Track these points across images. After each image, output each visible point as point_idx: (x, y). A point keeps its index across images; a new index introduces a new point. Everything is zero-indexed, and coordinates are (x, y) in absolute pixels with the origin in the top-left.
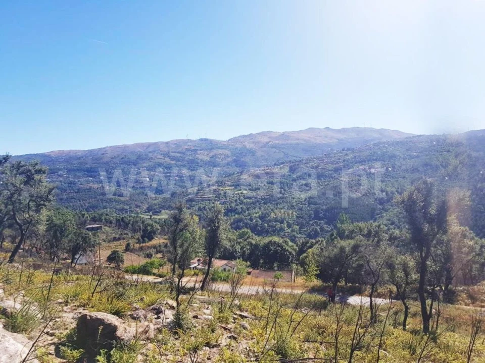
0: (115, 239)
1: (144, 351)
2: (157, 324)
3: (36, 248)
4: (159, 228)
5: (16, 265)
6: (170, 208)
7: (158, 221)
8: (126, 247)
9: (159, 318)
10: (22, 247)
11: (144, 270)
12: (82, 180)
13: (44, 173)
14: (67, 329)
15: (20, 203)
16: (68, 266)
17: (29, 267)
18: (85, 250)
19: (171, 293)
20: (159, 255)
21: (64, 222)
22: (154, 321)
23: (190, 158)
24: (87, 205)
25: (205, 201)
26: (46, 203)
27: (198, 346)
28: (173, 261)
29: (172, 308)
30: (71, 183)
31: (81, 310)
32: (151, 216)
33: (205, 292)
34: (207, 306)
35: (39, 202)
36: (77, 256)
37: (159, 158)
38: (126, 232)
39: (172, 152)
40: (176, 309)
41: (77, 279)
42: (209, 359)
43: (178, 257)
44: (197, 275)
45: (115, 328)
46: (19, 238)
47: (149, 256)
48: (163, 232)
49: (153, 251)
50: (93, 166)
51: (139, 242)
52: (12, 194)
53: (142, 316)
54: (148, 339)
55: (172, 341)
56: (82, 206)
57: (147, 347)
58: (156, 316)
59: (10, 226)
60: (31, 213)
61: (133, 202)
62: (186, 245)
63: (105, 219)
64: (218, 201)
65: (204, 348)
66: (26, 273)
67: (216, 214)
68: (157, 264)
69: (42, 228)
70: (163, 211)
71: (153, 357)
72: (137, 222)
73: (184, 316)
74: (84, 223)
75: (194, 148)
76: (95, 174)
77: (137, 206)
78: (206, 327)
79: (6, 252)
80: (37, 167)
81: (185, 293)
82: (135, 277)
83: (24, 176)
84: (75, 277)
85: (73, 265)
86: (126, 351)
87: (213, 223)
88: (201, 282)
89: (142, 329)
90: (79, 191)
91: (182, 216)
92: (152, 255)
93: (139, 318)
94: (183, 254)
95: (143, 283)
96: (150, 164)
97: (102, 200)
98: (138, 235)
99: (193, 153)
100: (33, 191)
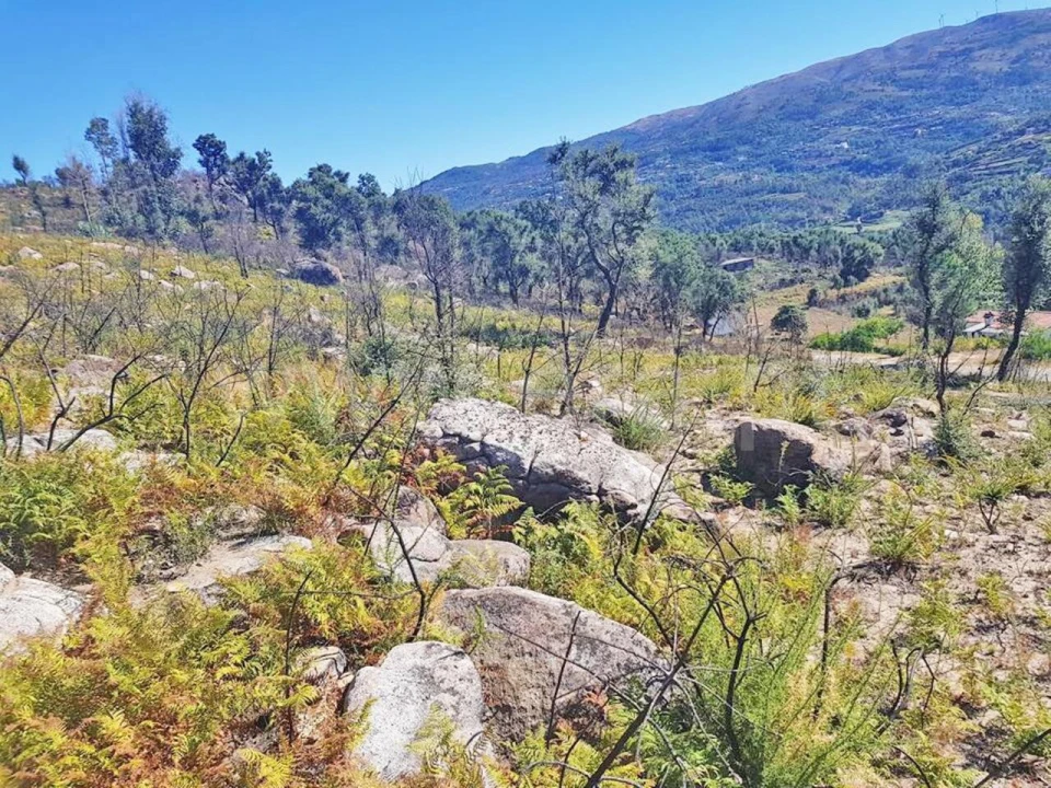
0: (783, 283)
1: (873, 493)
2: (896, 445)
3: (638, 310)
4: (882, 251)
5: (610, 341)
6: (907, 203)
7: (877, 236)
8: (810, 298)
9: (899, 433)
10: (614, 310)
11: (853, 343)
12: (703, 169)
13: (631, 165)
14: (716, 447)
15: (599, 230)
16: (700, 341)
17: (631, 344)
18: (726, 308)
19: (923, 385)
20: (888, 310)
21: (680, 257)
22: (889, 439)
23: (953, 75)
24: (718, 219)
25: (1001, 177)
26: (644, 225)
27: (999, 492)
28: (922, 320)
29: (931, 415)
30: (682, 180)
31: (737, 415)
32: (859, 227)
33: (1010, 384)
34: (1016, 413)
35: (631, 223)
36: (712, 321)
37: (871, 90)
38: (805, 267)
39: (904, 69)
40: (939, 417)
41: (720, 362)
42: (1027, 518)
43: (934, 311)
44: (985, 348)
45: (809, 450)
46: (607, 295)
47: (863, 313)
48: (892, 260)
49: (870, 302)
50: (721, 136)
51: (836, 285)
52: (584, 215)
53: (862, 430)
54: (878, 472)
55: (933, 478)
56: (708, 224)
57: (877, 487)
58: (893, 430)
59: (589, 274)
60: (621, 246)
61: (815, 201)
62: (953, 282)
63: (759, 245)
64: (1038, 170)
65: (1015, 497)
66: (630, 354)
67: (1035, 202)
68: (881, 330)
69: (643, 273)
70: (888, 212)
71: (895, 505)
72: (828, 243)
73: (960, 432)
74: (717, 257)
75: (962, 48)
76: (728, 153)
77: (825, 210)
78: (1016, 457)
79: (590, 320)
80: (617, 157)
81: (956, 386)
82: (836, 355)
83: (597, 176)
84: (715, 359)
85: (708, 337)
86: (836, 491)
87: (1027, 224)
88: (996, 362)
89: (866, 454)
90: (698, 194)
91: (939, 218)
92: (868, 311)
93: (855, 432)
94: (945, 305)
95: (856, 368)
96: (849, 108)
97: (747, 205)
98: (834, 271)
99: (960, 59)
100: (616, 204)
